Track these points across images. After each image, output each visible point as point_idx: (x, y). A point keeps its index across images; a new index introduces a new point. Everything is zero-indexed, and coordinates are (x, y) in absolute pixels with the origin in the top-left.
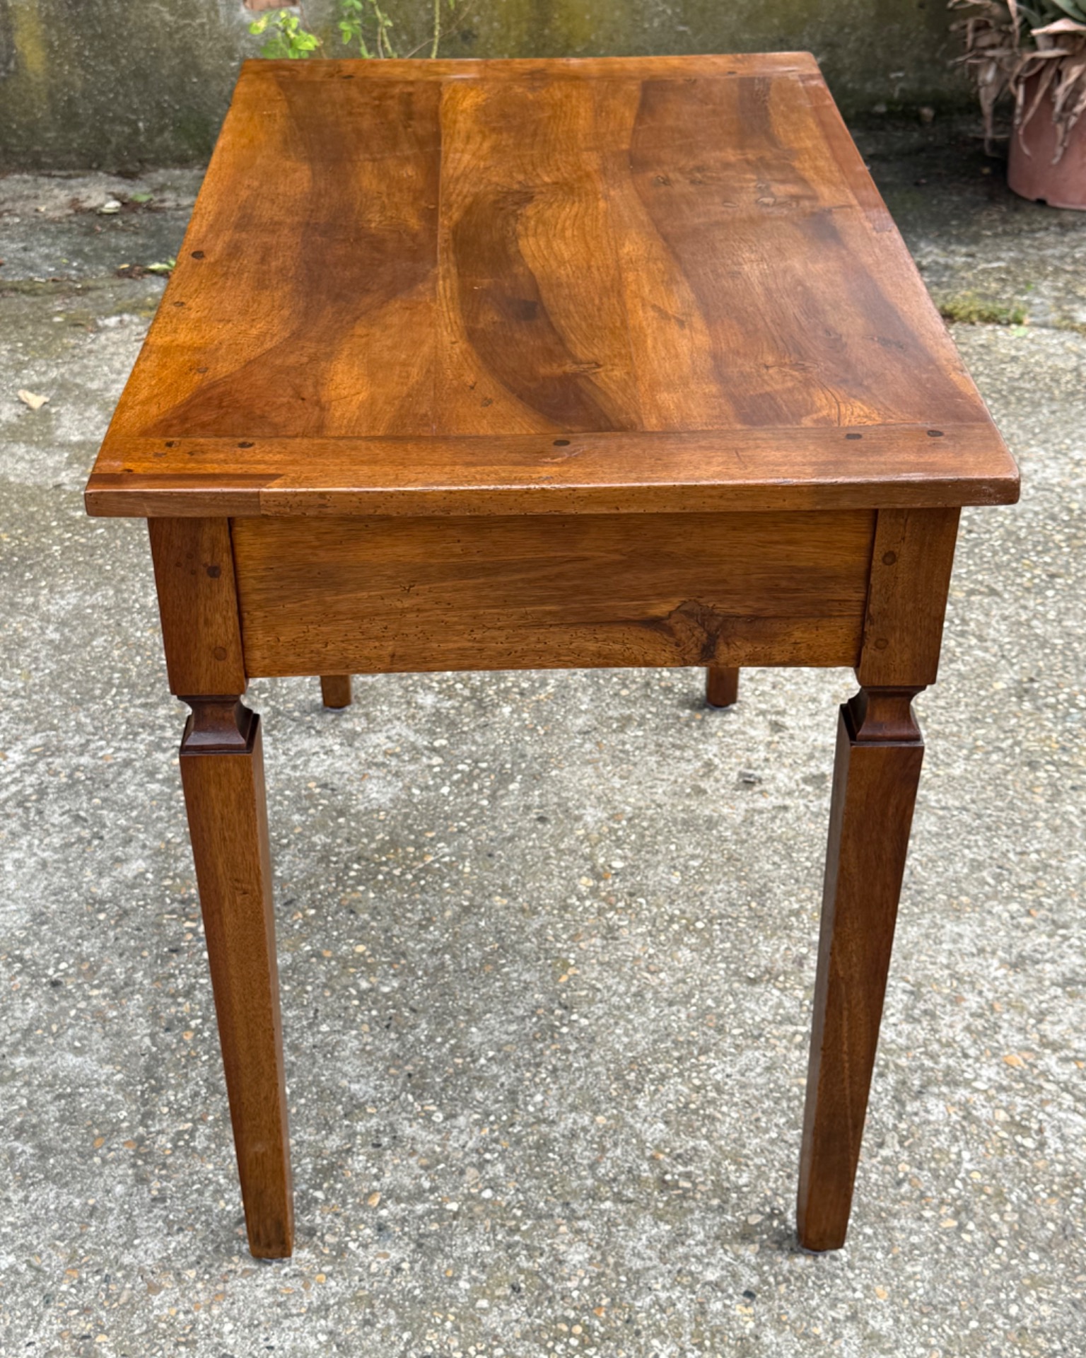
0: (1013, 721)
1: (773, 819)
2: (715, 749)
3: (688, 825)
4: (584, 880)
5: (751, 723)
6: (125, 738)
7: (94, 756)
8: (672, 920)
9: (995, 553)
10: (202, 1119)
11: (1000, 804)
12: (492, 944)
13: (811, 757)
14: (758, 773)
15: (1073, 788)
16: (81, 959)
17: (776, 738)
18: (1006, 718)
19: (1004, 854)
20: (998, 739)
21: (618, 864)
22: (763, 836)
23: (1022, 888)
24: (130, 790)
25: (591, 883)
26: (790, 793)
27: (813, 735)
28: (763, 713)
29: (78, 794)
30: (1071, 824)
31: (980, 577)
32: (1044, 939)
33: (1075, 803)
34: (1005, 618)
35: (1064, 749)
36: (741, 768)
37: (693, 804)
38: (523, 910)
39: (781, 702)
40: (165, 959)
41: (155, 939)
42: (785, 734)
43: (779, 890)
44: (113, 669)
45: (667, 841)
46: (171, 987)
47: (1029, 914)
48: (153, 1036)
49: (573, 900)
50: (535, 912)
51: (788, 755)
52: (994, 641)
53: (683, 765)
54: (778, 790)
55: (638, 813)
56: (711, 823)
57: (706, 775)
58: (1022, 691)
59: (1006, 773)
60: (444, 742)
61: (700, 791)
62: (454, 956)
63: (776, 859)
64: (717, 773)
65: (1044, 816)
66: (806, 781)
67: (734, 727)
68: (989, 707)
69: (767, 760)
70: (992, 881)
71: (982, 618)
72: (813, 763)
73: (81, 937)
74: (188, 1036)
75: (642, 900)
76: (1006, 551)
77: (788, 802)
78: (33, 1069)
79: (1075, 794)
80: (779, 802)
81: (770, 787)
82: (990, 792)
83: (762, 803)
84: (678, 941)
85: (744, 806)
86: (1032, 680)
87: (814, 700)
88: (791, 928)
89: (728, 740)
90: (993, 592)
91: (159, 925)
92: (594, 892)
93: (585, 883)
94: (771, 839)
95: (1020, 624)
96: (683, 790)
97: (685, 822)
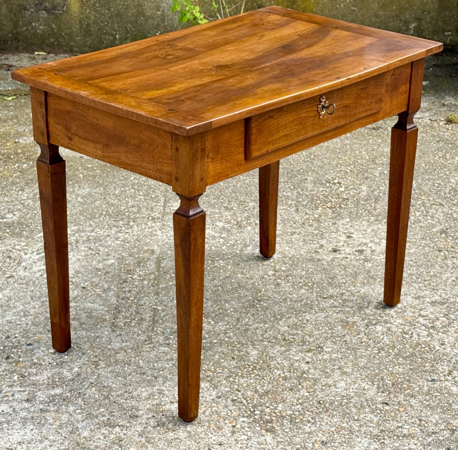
0: (437, 239)
1: (342, 260)
2: (325, 242)
3: (311, 260)
4: (271, 272)
5: (340, 236)
6: (107, 229)
7: (96, 233)
8: (300, 282)
9: (445, 193)
10: (134, 319)
11: (424, 260)
12: (236, 285)
13: (360, 245)
14: (340, 248)
15: (452, 257)
16: (92, 282)
17: (348, 240)
18: (435, 238)
19: (422, 272)
20: (429, 244)
21: (284, 269)
22: (337, 264)
23: (425, 280)
24: (109, 243)
25: (273, 273)
26: (350, 254)
27: (361, 240)
28: (345, 233)
29: (90, 243)
30: (448, 266)
31: (437, 200)
32: (429, 292)
33: (451, 261)
34: (443, 212)
35: (452, 247)
36: (334, 247)
37: (314, 255)
38: (248, 278)
39: (352, 231)
40: (122, 284)
41: (118, 279)
42: (352, 239)
43: (339, 277)
44: (103, 210)
45: (303, 264)
46: (124, 290)
47: (425, 287)
48: (117, 301)
49: (266, 276)
50: (252, 279)
51: (351, 244)
52: (437, 218)
53: (312, 245)
54: (345, 253)
55: (294, 256)
56: (319, 260)
57: (320, 248)
58: (442, 232)
59: (429, 252)
60: (225, 235)
61: (316, 252)
62: (222, 288)
63: (341, 270)
64: (324, 248)
65: (439, 263)
66: (356, 251)
67: (334, 236)
68: (429, 235)
69: (343, 245)
70: (415, 278)
71: (434, 212)
72: (360, 247)
73: (92, 277)
74: (129, 301)
75: (291, 278)
76: (450, 193)
77: (348, 256)
78: (77, 306)
79: (452, 259)
80: (346, 256)
81: (343, 252)
82: (422, 257)
83: (339, 256)
84: (301, 288)
85: (332, 256)
86: (447, 229)
87: (364, 231)
88: (342, 286)
89: (330, 239)
90: (441, 205)
91: (119, 276)
92: (274, 275)
93: (271, 273)
94: (340, 265)
95: (448, 214)
96: (311, 251)
97: (309, 259)
